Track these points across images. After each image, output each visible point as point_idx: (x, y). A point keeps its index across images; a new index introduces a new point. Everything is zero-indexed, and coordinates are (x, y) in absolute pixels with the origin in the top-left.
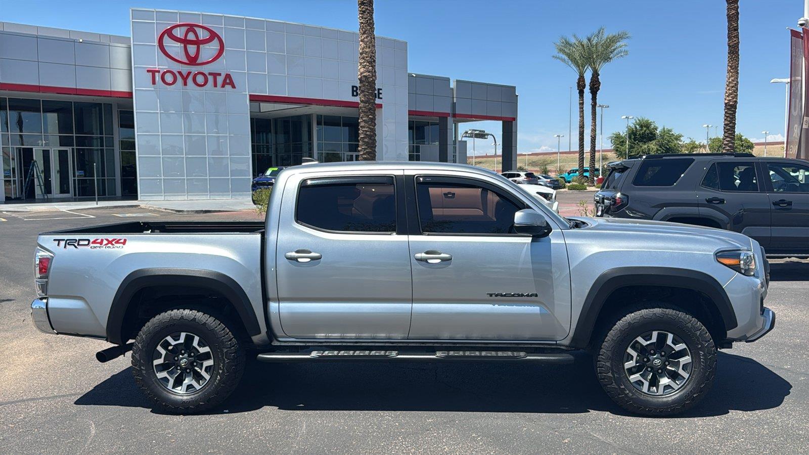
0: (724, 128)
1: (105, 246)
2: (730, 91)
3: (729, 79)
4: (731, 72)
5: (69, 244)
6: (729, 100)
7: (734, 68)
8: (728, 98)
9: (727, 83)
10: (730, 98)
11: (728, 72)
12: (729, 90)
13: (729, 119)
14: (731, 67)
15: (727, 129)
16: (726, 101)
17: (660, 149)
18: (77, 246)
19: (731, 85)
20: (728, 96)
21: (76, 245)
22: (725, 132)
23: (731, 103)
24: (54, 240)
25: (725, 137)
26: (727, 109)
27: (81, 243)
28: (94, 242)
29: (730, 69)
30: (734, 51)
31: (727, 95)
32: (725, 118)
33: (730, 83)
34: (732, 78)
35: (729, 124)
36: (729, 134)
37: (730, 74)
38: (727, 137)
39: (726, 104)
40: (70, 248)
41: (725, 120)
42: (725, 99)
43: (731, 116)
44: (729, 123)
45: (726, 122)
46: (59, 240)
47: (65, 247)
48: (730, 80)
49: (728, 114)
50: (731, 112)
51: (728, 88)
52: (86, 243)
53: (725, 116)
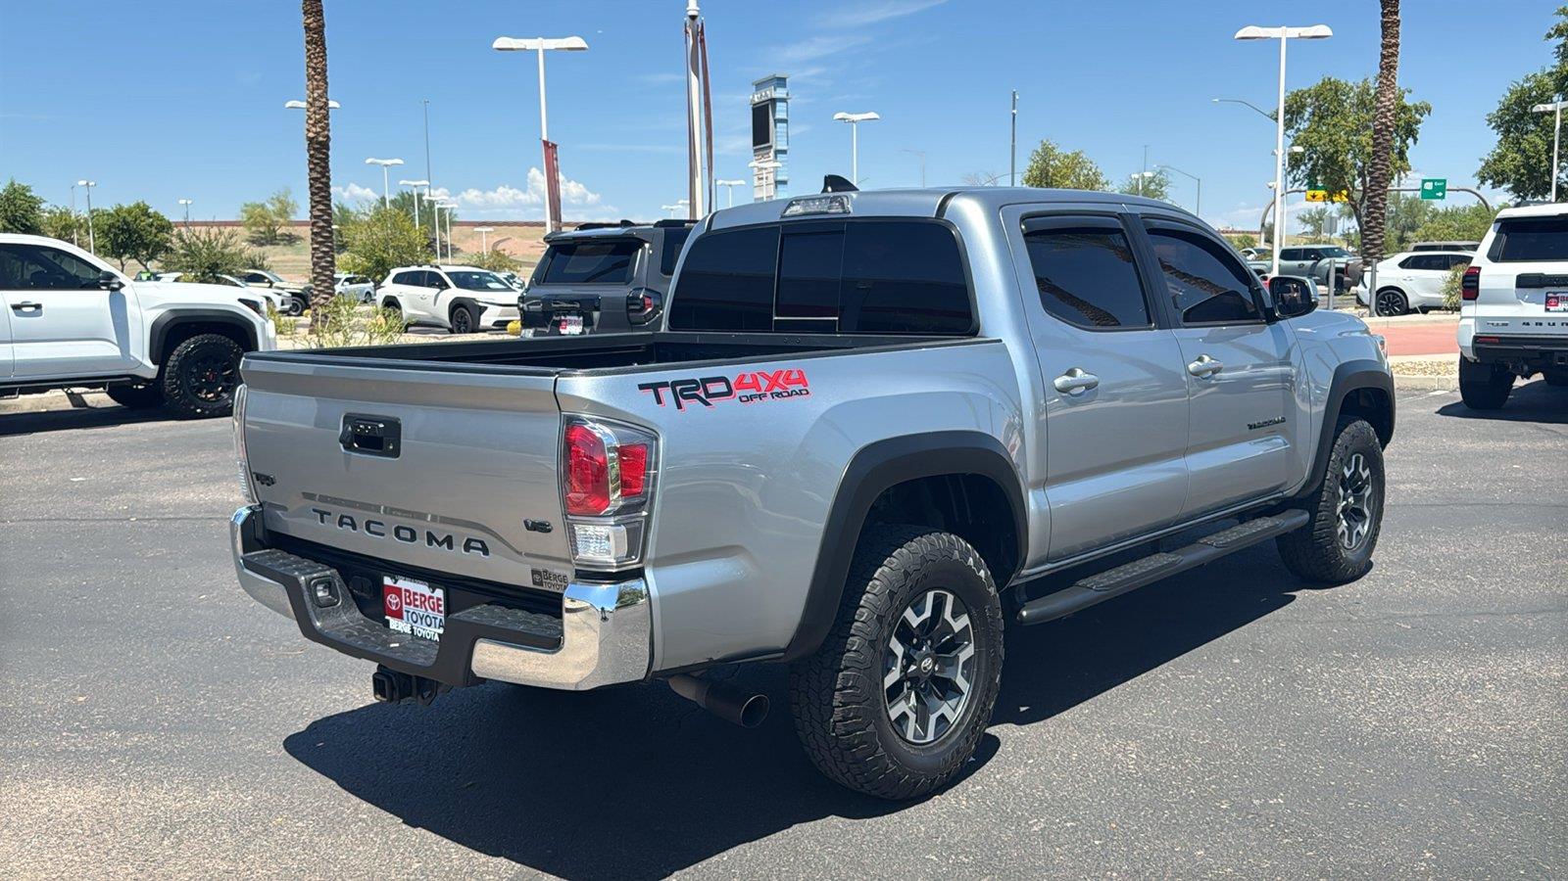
0: (311, 186)
1: (768, 393)
2: (318, 117)
3: (313, 93)
4: (316, 79)
5: (686, 397)
6: (317, 133)
7: (319, 74)
8: (314, 129)
9: (310, 100)
10: (319, 130)
11: (309, 80)
12: (315, 112)
13: (319, 169)
14: (314, 69)
15: (316, 188)
16: (311, 135)
17: (10, 227)
18: (708, 400)
19: (317, 104)
20: (314, 125)
21: (703, 395)
22: (313, 194)
23: (321, 139)
24: (642, 387)
25: (315, 202)
26: (314, 149)
27: (713, 388)
28: (740, 384)
29: (313, 73)
30: (316, 37)
31: (311, 122)
32: (312, 166)
33: (315, 99)
34: (319, 91)
35: (319, 178)
36: (320, 197)
37: (315, 83)
38: (318, 202)
39: (310, 140)
40: (691, 406)
41: (311, 170)
42: (308, 130)
43: (323, 164)
44: (319, 176)
45: (315, 175)
46: (655, 387)
47: (679, 406)
48: (316, 95)
49: (316, 159)
50: (321, 156)
51: (312, 110)
52: (722, 388)
53: (310, 162)
